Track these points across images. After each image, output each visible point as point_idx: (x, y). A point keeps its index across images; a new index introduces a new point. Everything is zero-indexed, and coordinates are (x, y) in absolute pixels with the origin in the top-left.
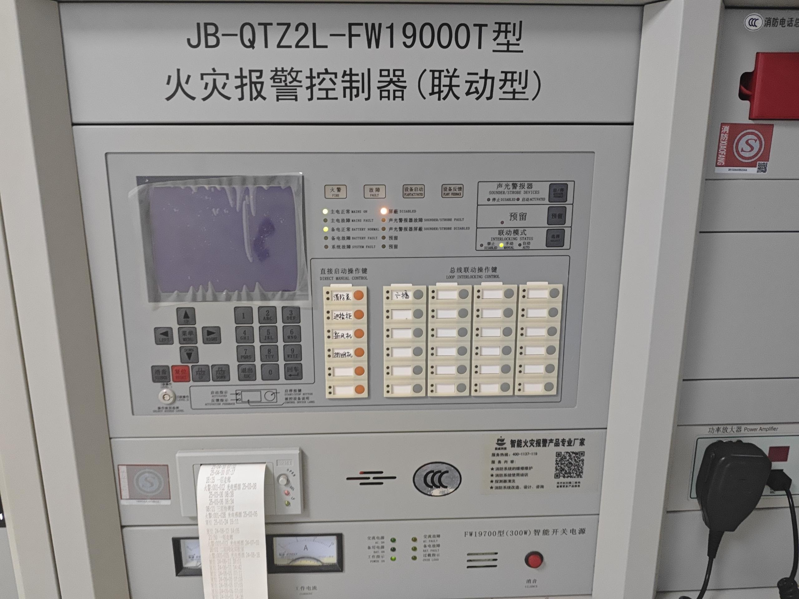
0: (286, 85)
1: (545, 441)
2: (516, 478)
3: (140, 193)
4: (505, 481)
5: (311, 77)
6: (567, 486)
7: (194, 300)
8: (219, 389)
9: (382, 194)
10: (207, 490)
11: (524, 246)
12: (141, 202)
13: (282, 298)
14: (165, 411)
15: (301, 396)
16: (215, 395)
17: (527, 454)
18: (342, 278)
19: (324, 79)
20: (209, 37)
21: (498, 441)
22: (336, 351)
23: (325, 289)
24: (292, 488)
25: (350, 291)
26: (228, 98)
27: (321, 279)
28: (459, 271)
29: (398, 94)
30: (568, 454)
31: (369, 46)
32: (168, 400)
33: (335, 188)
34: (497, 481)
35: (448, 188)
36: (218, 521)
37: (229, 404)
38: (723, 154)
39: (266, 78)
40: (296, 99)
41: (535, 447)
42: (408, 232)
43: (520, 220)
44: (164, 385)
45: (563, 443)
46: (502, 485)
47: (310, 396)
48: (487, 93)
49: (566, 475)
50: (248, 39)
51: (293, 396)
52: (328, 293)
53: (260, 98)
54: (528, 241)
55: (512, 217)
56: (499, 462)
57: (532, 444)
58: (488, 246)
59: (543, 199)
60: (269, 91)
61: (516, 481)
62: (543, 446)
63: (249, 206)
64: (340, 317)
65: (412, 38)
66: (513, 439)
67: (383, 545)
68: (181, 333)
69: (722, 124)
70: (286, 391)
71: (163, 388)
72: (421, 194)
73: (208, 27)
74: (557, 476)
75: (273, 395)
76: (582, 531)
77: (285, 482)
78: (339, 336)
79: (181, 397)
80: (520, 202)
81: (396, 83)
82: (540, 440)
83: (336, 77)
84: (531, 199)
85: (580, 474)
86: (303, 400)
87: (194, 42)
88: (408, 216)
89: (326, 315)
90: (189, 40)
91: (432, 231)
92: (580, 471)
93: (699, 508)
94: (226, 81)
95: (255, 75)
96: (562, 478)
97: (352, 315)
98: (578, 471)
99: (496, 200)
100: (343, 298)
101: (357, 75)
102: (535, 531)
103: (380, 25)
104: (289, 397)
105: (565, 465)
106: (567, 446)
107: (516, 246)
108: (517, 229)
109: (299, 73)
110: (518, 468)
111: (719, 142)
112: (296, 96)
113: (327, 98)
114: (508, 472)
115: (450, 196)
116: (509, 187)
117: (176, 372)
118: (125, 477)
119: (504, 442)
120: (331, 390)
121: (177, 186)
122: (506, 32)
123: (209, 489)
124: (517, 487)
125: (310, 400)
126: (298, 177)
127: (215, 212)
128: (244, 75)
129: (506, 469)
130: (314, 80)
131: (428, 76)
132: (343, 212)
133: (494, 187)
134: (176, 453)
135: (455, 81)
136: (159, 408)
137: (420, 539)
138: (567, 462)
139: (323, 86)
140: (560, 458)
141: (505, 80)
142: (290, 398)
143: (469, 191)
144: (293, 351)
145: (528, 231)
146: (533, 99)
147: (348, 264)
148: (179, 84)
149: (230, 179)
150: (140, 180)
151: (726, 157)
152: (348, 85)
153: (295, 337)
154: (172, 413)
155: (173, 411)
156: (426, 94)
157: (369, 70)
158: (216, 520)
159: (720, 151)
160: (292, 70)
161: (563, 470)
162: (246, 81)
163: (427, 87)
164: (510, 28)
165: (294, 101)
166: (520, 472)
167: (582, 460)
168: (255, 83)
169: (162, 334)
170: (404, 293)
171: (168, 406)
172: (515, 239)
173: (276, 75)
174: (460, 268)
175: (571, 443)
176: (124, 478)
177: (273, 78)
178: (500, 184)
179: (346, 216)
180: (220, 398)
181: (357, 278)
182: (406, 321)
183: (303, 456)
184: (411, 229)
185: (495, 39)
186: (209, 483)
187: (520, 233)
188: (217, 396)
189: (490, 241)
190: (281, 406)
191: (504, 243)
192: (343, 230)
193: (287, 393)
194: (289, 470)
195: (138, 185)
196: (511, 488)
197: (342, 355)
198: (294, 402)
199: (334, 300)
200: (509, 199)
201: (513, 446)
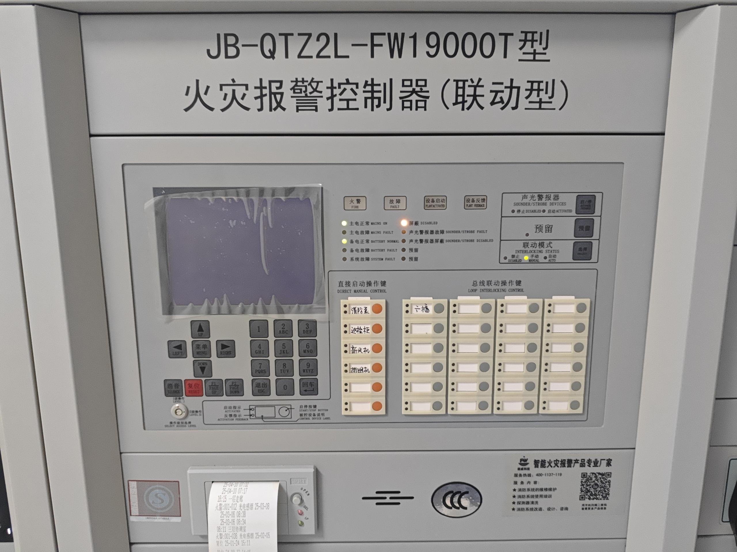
0: (306, 96)
1: (570, 461)
2: (539, 500)
3: (156, 204)
4: (528, 503)
5: (332, 88)
6: (592, 509)
7: (209, 313)
8: (233, 404)
9: (402, 205)
10: (219, 509)
11: (550, 258)
12: (157, 213)
13: (298, 312)
14: (177, 426)
15: (316, 412)
16: (229, 410)
17: (550, 475)
18: (360, 291)
19: (345, 89)
20: (229, 48)
21: (521, 462)
22: (353, 366)
23: (343, 302)
24: (305, 507)
25: (368, 304)
26: (247, 109)
27: (339, 291)
28: (482, 284)
29: (421, 104)
30: (594, 475)
31: (392, 56)
32: (181, 415)
33: (355, 199)
34: (519, 503)
35: (471, 199)
36: (229, 542)
37: (243, 419)
39: (286, 89)
40: (316, 110)
41: (559, 467)
42: (429, 244)
43: (546, 232)
44: (176, 399)
45: (589, 464)
46: (525, 506)
47: (325, 413)
48: (513, 103)
49: (592, 497)
50: (268, 49)
51: (308, 412)
52: (345, 306)
53: (279, 109)
54: (554, 254)
55: (538, 230)
56: (522, 483)
57: (556, 465)
58: (512, 259)
59: (570, 211)
60: (289, 102)
61: (539, 503)
62: (568, 467)
63: (266, 218)
64: (358, 331)
65: (436, 48)
66: (537, 459)
68: (194, 346)
70: (301, 407)
71: (176, 402)
72: (443, 206)
73: (229, 37)
74: (582, 498)
75: (288, 410)
77: (299, 501)
78: (356, 350)
79: (193, 412)
80: (546, 214)
81: (419, 94)
82: (565, 460)
83: (357, 87)
84: (557, 211)
85: (606, 496)
86: (319, 417)
87: (214, 53)
88: (429, 228)
89: (343, 329)
90: (208, 51)
91: (453, 243)
92: (607, 493)
93: (732, 533)
94: (246, 92)
95: (274, 85)
96: (587, 500)
97: (370, 329)
98: (604, 493)
99: (521, 212)
100: (361, 311)
101: (379, 85)
103: (403, 34)
104: (303, 413)
105: (591, 486)
106: (593, 466)
107: (541, 259)
108: (543, 241)
109: (320, 84)
110: (542, 490)
112: (316, 107)
113: (348, 108)
114: (531, 493)
115: (473, 207)
116: (534, 198)
117: (189, 386)
118: (135, 492)
119: (527, 462)
120: (348, 407)
121: (194, 197)
122: (533, 41)
123: (221, 509)
124: (541, 509)
125: (326, 416)
126: (317, 189)
127: (232, 223)
128: (264, 85)
129: (528, 490)
130: (334, 90)
131: (452, 85)
132: (362, 224)
133: (518, 198)
134: (187, 470)
135: (479, 91)
136: (171, 423)
138: (593, 483)
139: (345, 96)
140: (585, 479)
141: (531, 90)
142: (305, 414)
143: (493, 202)
144: (308, 365)
145: (554, 244)
146: (560, 109)
147: (366, 277)
148: (198, 95)
149: (248, 191)
150: (157, 191)
152: (369, 95)
153: (311, 351)
154: (184, 428)
155: (186, 426)
156: (449, 104)
157: (391, 80)
158: (227, 541)
160: (312, 80)
161: (589, 491)
162: (266, 91)
163: (450, 97)
164: (537, 37)
165: (315, 111)
166: (544, 493)
167: (608, 481)
168: (275, 94)
169: (175, 347)
170: (424, 307)
171: (180, 421)
172: (540, 251)
173: (296, 85)
174: (483, 281)
175: (597, 464)
176: (134, 494)
177: (293, 89)
178: (525, 195)
179: (365, 228)
180: (233, 413)
181: (376, 291)
182: (426, 336)
183: (317, 474)
184: (432, 241)
185: (521, 49)
186: (221, 503)
187: (545, 245)
188: (230, 412)
189: (514, 253)
190: (295, 422)
191: (528, 256)
192: (362, 242)
193: (302, 409)
194: (303, 489)
195: (154, 196)
196: (533, 510)
197: (359, 371)
198: (309, 419)
199: (352, 314)
200: (534, 211)
201: (536, 466)
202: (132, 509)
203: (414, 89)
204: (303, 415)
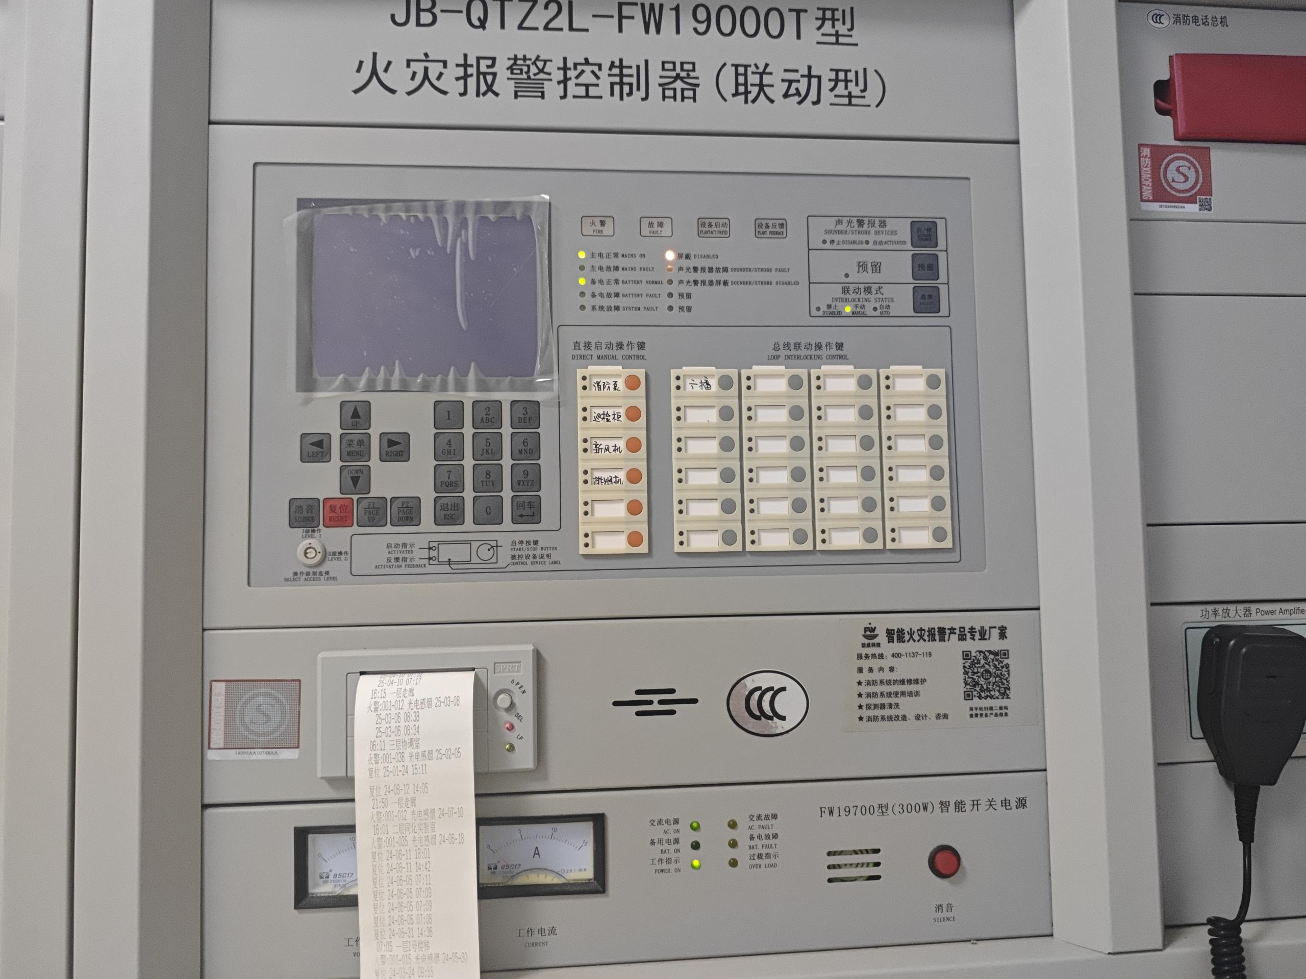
0: (529, 78)
1: (942, 631)
2: (900, 700)
3: (301, 221)
4: (883, 706)
5: (565, 69)
6: (986, 715)
7: (371, 387)
8: (401, 539)
9: (666, 230)
10: (373, 710)
11: (882, 310)
12: (299, 233)
13: (512, 388)
14: (305, 579)
15: (538, 553)
16: (395, 549)
17: (915, 655)
18: (606, 357)
19: (583, 72)
20: (422, 14)
21: (865, 633)
22: (597, 474)
23: (580, 373)
24: (519, 716)
25: (619, 377)
26: (445, 93)
27: (574, 357)
28: (787, 348)
29: (688, 93)
30: (982, 654)
31: (647, 31)
32: (314, 558)
33: (597, 221)
34: (869, 707)
35: (764, 224)
36: (390, 769)
37: (416, 566)
38: (1148, 185)
39: (501, 68)
40: (543, 97)
41: (927, 641)
42: (707, 287)
43: (873, 273)
44: (307, 532)
45: (971, 635)
46: (879, 713)
47: (553, 553)
48: (813, 96)
49: (983, 695)
50: (478, 17)
51: (524, 553)
52: (584, 378)
53: (490, 94)
54: (887, 303)
55: (861, 268)
56: (871, 670)
57: (921, 637)
58: (828, 310)
59: (904, 243)
60: (504, 84)
61: (901, 706)
62: (940, 641)
63: (465, 245)
64: (604, 418)
65: (706, 23)
66: (890, 628)
67: (677, 836)
68: (344, 442)
69: (1139, 145)
70: (513, 543)
71: (304, 537)
72: (725, 232)
74: (968, 696)
75: (492, 549)
76: (1022, 803)
77: (507, 704)
78: (601, 449)
79: (334, 553)
80: (870, 246)
81: (686, 80)
82: (934, 629)
83: (600, 69)
84: (886, 243)
85: (1005, 691)
86: (542, 560)
87: (401, 18)
88: (707, 263)
89: (581, 414)
90: (393, 17)
91: (742, 286)
92: (1006, 686)
93: (1211, 757)
94: (443, 70)
95: (483, 63)
96: (976, 699)
97: (623, 414)
98: (1001, 686)
99: (836, 243)
100: (609, 387)
101: (630, 67)
102: (941, 803)
103: (661, 6)
104: (517, 553)
105: (979, 674)
106: (979, 639)
107: (869, 311)
108: (869, 285)
109: (548, 63)
110: (902, 682)
111: (1140, 169)
112: (543, 93)
113: (587, 96)
114: (886, 689)
115: (768, 235)
116: (852, 225)
117: (331, 510)
118: (221, 703)
119: (876, 633)
120: (588, 540)
121: (358, 212)
122: (833, 20)
123: (376, 709)
124: (904, 718)
125: (553, 559)
126: (541, 204)
127: (414, 253)
128: (469, 62)
129: (882, 682)
130: (569, 72)
131: (729, 72)
132: (608, 256)
133: (831, 224)
135: (767, 80)
136: (295, 574)
137: (743, 823)
138: (982, 670)
139: (582, 80)
140: (969, 661)
141: (837, 81)
142: (519, 556)
143: (795, 229)
144: (526, 473)
145: (886, 289)
146: (877, 106)
147: (615, 335)
148: (374, 72)
149: (440, 207)
150: (302, 203)
151: (1153, 189)
152: (617, 79)
153: (531, 452)
154: (317, 582)
155: (320, 579)
156: (728, 95)
157: (647, 62)
158: (386, 768)
159: (1142, 180)
160: (538, 58)
161: (977, 684)
162: (470, 71)
163: (728, 85)
164: (838, 15)
165: (540, 99)
166: (907, 688)
167: (1005, 665)
168: (485, 74)
169: (313, 444)
170: (703, 381)
171: (311, 570)
172: (867, 300)
173: (515, 64)
174: (788, 344)
175: (984, 634)
176: (219, 707)
177: (511, 68)
178: (839, 220)
179: (612, 262)
180: (401, 556)
181: (630, 357)
182: (708, 426)
183: (539, 659)
184: (711, 283)
185: (819, 28)
186: (377, 700)
187: (874, 291)
188: (396, 552)
189: (830, 302)
190: (504, 570)
191: (851, 305)
192: (609, 282)
193: (514, 547)
194: (515, 683)
195: (299, 209)
196: (893, 719)
197: (605, 482)
198: (526, 563)
199: (594, 391)
200: (854, 242)
201: (891, 640)
202: (212, 736)
203: (678, 75)
204: (517, 558)
